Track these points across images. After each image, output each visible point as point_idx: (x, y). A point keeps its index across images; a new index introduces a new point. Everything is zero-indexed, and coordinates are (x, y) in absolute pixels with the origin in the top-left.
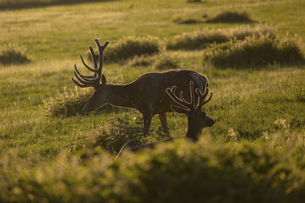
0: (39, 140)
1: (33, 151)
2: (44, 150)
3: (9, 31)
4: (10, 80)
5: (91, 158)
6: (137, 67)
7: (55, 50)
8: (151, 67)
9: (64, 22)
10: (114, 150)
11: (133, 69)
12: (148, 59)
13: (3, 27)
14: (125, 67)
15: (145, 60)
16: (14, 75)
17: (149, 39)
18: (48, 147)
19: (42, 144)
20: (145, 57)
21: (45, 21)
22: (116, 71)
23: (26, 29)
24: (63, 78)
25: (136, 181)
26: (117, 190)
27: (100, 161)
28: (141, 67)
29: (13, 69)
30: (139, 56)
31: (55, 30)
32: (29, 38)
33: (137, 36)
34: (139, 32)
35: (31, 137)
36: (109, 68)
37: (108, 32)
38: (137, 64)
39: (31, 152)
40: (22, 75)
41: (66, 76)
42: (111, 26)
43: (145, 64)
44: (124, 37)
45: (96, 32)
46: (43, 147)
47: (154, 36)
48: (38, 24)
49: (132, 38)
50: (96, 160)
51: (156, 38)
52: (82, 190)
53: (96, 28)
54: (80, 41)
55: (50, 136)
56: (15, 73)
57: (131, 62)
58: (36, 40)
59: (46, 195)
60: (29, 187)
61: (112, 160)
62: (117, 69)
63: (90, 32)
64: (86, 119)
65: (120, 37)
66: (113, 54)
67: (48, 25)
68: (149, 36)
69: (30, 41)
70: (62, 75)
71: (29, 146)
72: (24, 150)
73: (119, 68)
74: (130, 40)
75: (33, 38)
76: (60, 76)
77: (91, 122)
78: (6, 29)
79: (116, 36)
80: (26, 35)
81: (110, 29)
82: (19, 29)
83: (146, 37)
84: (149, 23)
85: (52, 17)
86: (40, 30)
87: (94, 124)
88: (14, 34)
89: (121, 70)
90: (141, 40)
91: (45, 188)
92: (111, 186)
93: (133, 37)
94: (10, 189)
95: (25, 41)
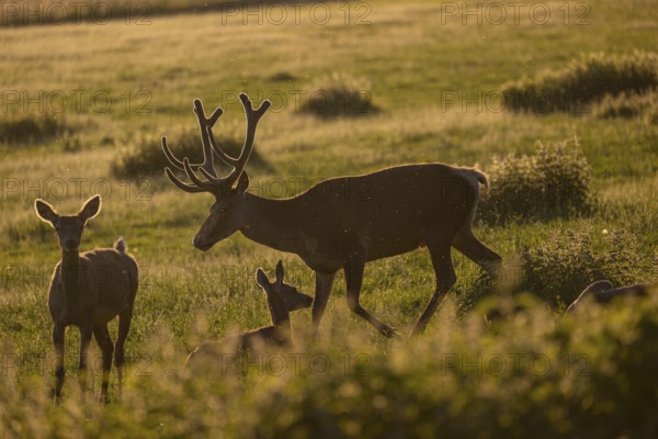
0: (399, 281)
1: (386, 303)
2: (409, 301)
3: (334, 46)
4: (337, 150)
5: (509, 317)
6: (611, 119)
7: (431, 85)
8: (642, 119)
9: (451, 26)
10: (560, 300)
11: (602, 123)
12: (635, 101)
13: (322, 36)
14: (584, 119)
15: (627, 104)
16: (345, 140)
17: (637, 59)
18: (419, 295)
19: (405, 289)
20: (628, 96)
21: (409, 24)
22: (563, 130)
23: (370, 41)
24: (449, 146)
25: (607, 367)
26: (566, 386)
27: (529, 324)
28: (619, 120)
29: (341, 128)
30: (615, 95)
31: (432, 42)
32: (376, 59)
33: (610, 51)
34: (615, 44)
35: (381, 274)
36: (550, 123)
37: (547, 44)
38: (611, 114)
39: (380, 306)
40: (362, 139)
41: (455, 140)
42: (554, 31)
43: (627, 113)
44: (582, 54)
45: (520, 44)
46: (407, 294)
47: (647, 50)
48: (395, 31)
49: (599, 57)
50: (520, 321)
51: (651, 55)
52: (488, 387)
53: (522, 36)
54: (485, 64)
55: (422, 271)
56: (347, 137)
57: (597, 109)
58: (392, 65)
59: (411, 399)
60: (376, 383)
61: (556, 321)
62: (567, 125)
63: (508, 45)
64: (499, 234)
65: (573, 55)
66: (557, 93)
67: (417, 31)
68: (636, 52)
69: (379, 66)
70: (448, 139)
71: (377, 292)
72: (367, 302)
73: (570, 124)
74: (593, 60)
75: (386, 60)
76: (443, 141)
77: (510, 239)
78: (326, 43)
79: (563, 53)
80: (369, 54)
81: (552, 37)
82: (354, 40)
83: (630, 53)
84: (636, 24)
85: (424, 13)
86: (400, 42)
87: (517, 244)
88: (345, 51)
89: (574, 126)
90: (618, 60)
91: (411, 384)
92: (554, 378)
93: (602, 54)
94: (333, 385)
95: (368, 67)
